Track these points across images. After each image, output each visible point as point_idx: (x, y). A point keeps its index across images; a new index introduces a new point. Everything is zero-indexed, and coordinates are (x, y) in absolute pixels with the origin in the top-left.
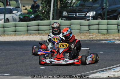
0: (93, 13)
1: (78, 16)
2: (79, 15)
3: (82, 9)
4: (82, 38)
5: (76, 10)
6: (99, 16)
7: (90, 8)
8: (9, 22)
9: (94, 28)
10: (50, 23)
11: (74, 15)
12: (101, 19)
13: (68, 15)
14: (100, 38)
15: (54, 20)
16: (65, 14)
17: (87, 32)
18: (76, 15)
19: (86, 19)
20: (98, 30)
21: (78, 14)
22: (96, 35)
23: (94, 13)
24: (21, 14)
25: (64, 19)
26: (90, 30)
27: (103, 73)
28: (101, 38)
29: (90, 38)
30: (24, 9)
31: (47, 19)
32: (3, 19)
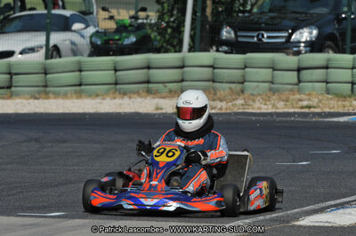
0: (311, 33)
1: (265, 40)
2: (268, 37)
3: (278, 21)
4: (277, 108)
5: (260, 24)
6: (329, 43)
7: (302, 17)
8: (60, 57)
9: (314, 78)
10: (183, 59)
11: (253, 37)
12: (335, 52)
13: (237, 36)
14: (330, 108)
15: (194, 51)
16: (227, 33)
17: (291, 90)
18: (260, 36)
19: (291, 51)
20: (324, 84)
21: (265, 36)
22: (320, 97)
23: (315, 32)
24: (97, 32)
25: (225, 48)
26: (301, 84)
27: (341, 211)
28: (333, 107)
29: (302, 108)
30: (105, 19)
31: (172, 49)
32: (41, 47)
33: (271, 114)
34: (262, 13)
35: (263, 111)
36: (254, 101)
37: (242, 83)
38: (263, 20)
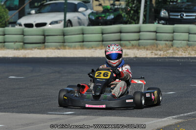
1: (185, 17)
2: (186, 16)
3: (192, 7)
4: (191, 55)
5: (182, 9)
8: (72, 26)
10: (140, 28)
11: (178, 15)
13: (169, 15)
15: (146, 23)
16: (164, 13)
18: (182, 15)
21: (185, 15)
24: (92, 13)
25: (163, 22)
30: (97, 5)
31: (134, 23)
32: (61, 21)
33: (188, 58)
34: (183, 2)
35: (183, 56)
36: (178, 51)
37: (172, 41)
38: (184, 6)
